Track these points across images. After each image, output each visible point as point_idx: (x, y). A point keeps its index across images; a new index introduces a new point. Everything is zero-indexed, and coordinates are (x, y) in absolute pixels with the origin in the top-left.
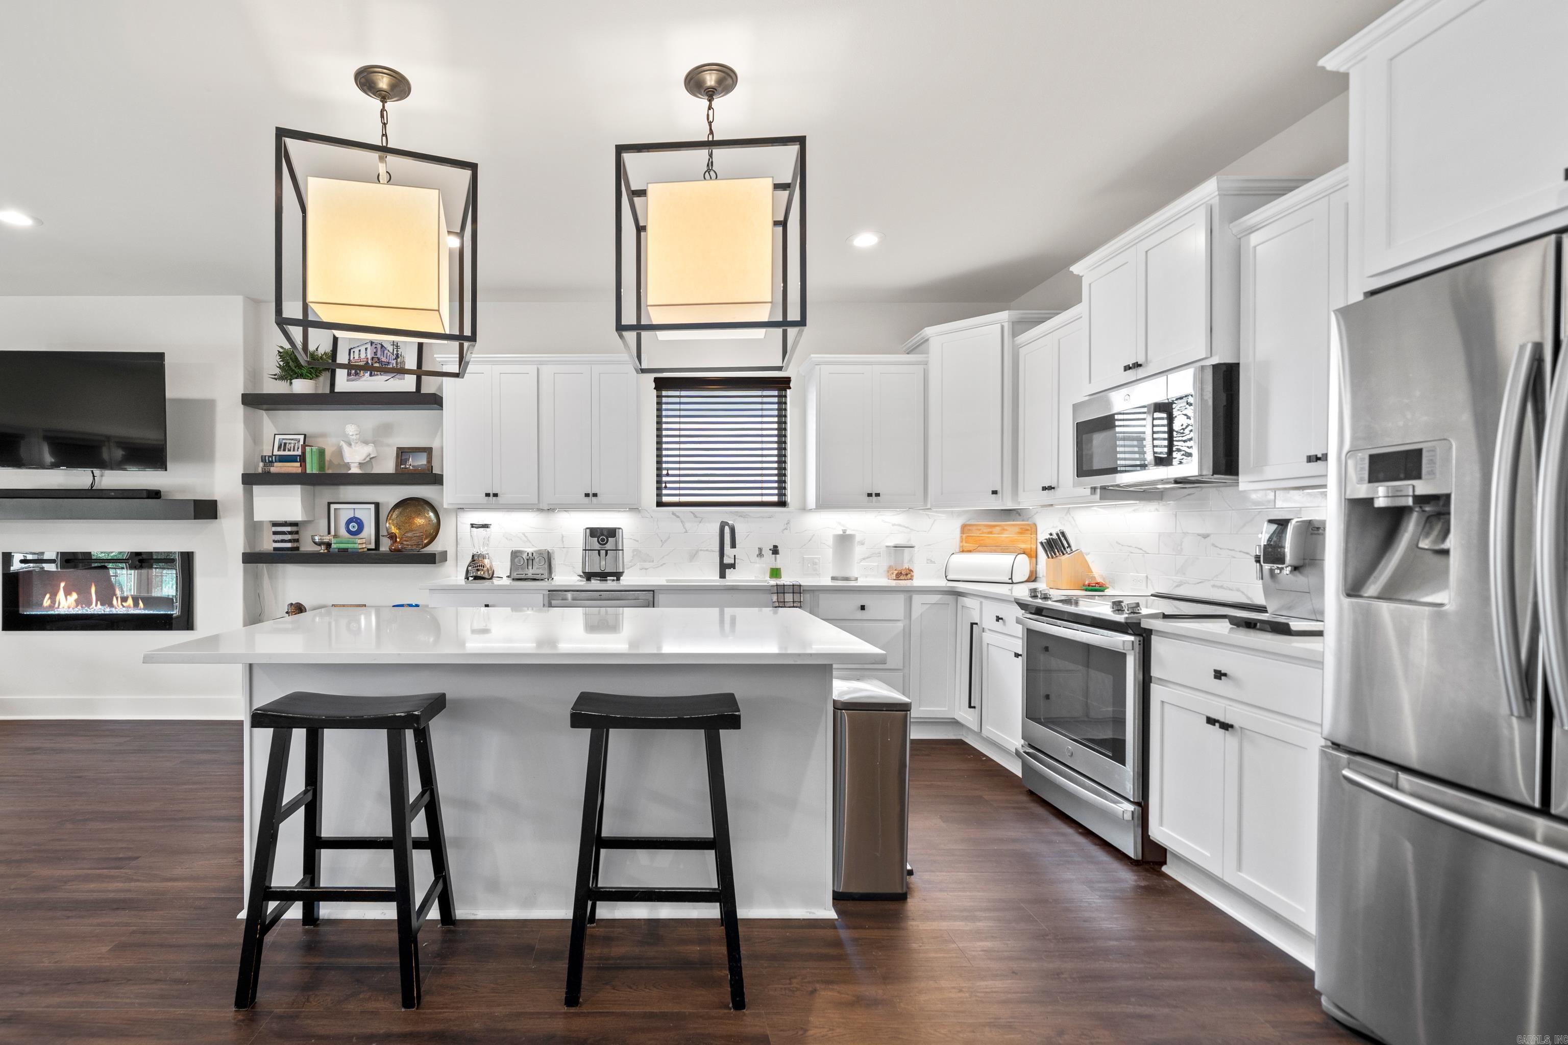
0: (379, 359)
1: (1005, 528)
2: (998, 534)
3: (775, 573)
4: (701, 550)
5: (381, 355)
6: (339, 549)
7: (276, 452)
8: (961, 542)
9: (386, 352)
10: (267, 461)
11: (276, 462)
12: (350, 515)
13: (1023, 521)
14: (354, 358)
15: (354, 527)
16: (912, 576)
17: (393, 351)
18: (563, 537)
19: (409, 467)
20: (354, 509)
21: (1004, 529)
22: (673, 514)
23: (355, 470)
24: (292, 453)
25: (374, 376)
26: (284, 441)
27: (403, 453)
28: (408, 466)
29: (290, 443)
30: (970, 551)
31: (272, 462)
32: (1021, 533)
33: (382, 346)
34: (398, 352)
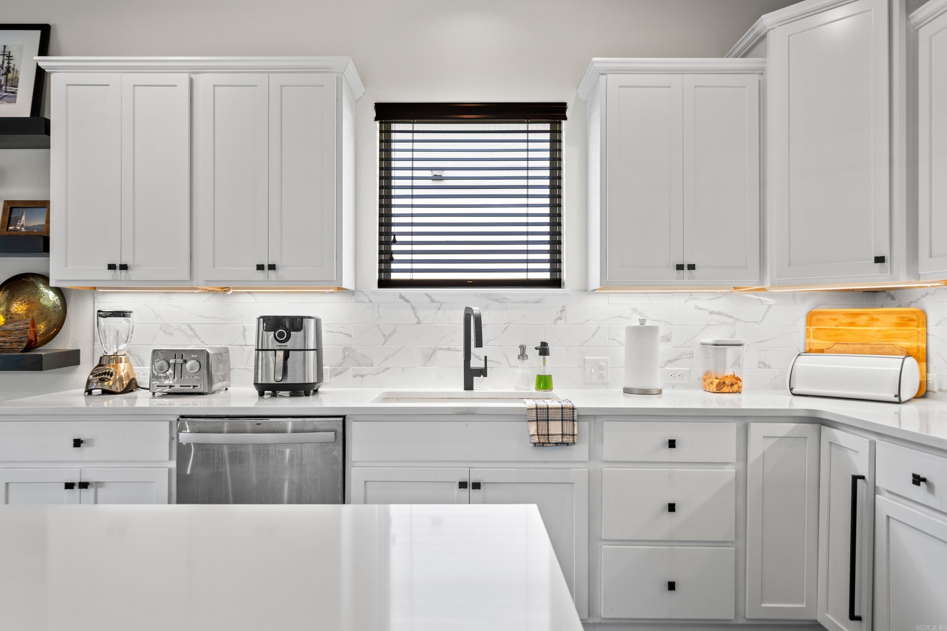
1: (876, 317)
2: (864, 326)
4: (440, 349)
8: (808, 337)
13: (899, 306)
16: (740, 387)
17: (3, 62)
18: (244, 330)
19: (21, 229)
21: (873, 319)
22: (401, 297)
27: (12, 209)
28: (18, 228)
30: (821, 351)
34: (10, 65)
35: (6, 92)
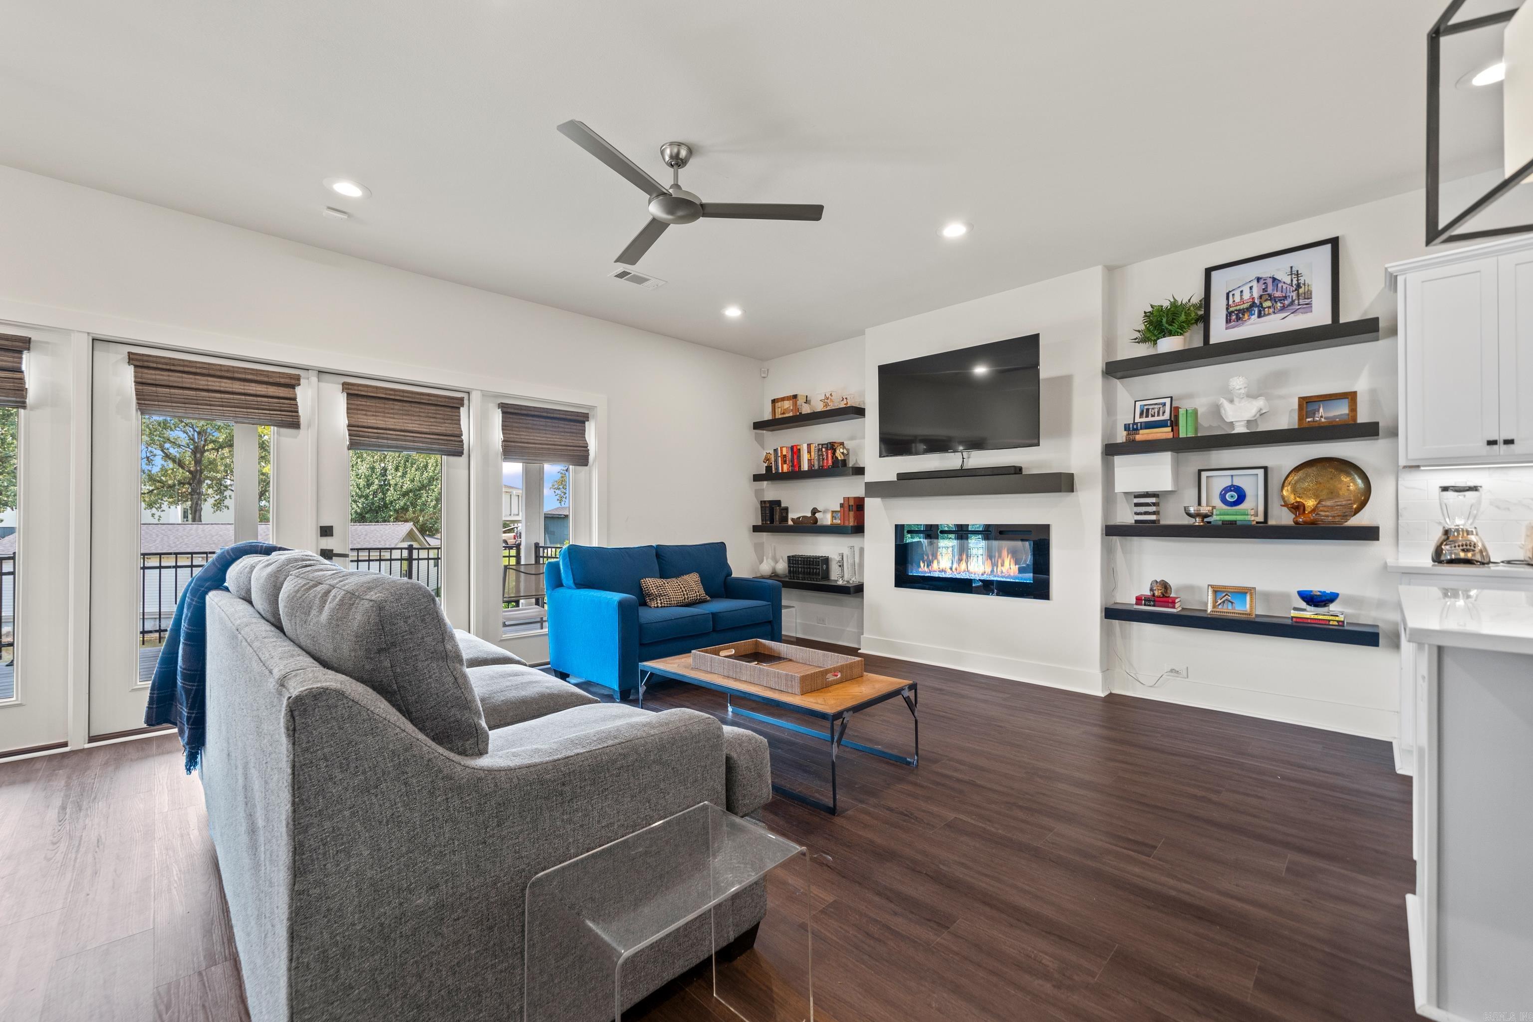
0: (1270, 295)
5: (1273, 290)
6: (1223, 521)
7: (1138, 420)
9: (1280, 285)
10: (1131, 429)
11: (1141, 429)
12: (1227, 482)
14: (1234, 301)
15: (1232, 497)
17: (1292, 281)
19: (1320, 420)
20: (1232, 476)
23: (1240, 429)
24: (1156, 418)
25: (1265, 315)
26: (1146, 407)
27: (1307, 404)
28: (1318, 419)
29: (1153, 409)
31: (1137, 429)
33: (1274, 279)
34: (1299, 281)
35: (1299, 305)
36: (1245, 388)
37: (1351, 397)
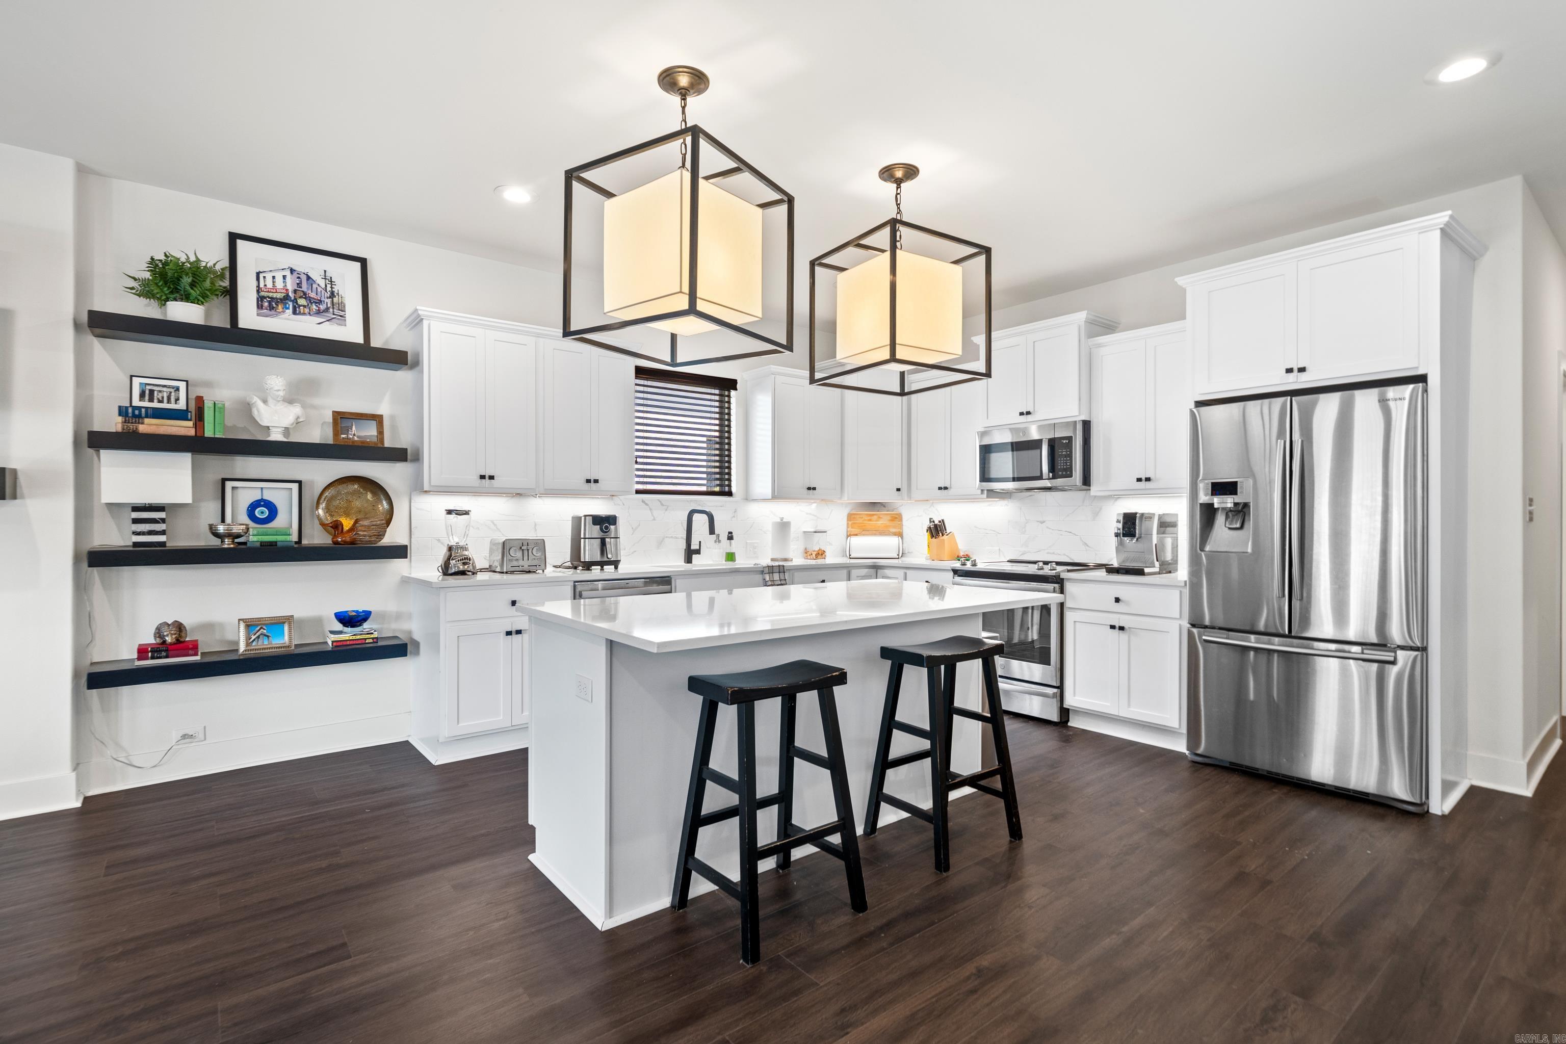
0: (305, 294)
1: (881, 516)
2: (876, 521)
3: (731, 557)
4: (667, 537)
5: (308, 288)
6: (261, 542)
7: (136, 402)
8: (849, 528)
9: (315, 286)
10: (130, 415)
11: (147, 417)
12: (256, 496)
13: (888, 511)
14: (265, 285)
15: (262, 513)
16: (825, 556)
17: (326, 286)
18: (536, 525)
19: (353, 438)
20: (262, 488)
21: (879, 518)
22: (643, 501)
23: (276, 436)
24: (165, 405)
25: (300, 314)
26: (148, 387)
27: (341, 419)
28: (351, 436)
29: (160, 391)
30: (857, 535)
31: (140, 416)
32: (892, 520)
33: (308, 278)
34: (333, 290)
35: (334, 314)
36: (284, 390)
37: (378, 419)
